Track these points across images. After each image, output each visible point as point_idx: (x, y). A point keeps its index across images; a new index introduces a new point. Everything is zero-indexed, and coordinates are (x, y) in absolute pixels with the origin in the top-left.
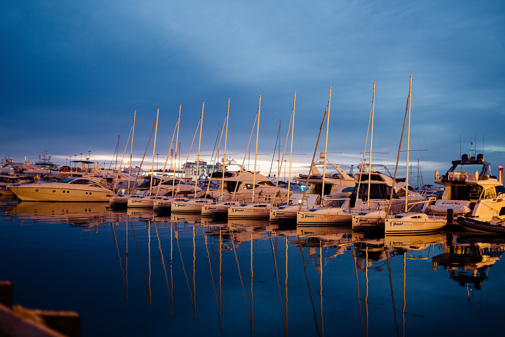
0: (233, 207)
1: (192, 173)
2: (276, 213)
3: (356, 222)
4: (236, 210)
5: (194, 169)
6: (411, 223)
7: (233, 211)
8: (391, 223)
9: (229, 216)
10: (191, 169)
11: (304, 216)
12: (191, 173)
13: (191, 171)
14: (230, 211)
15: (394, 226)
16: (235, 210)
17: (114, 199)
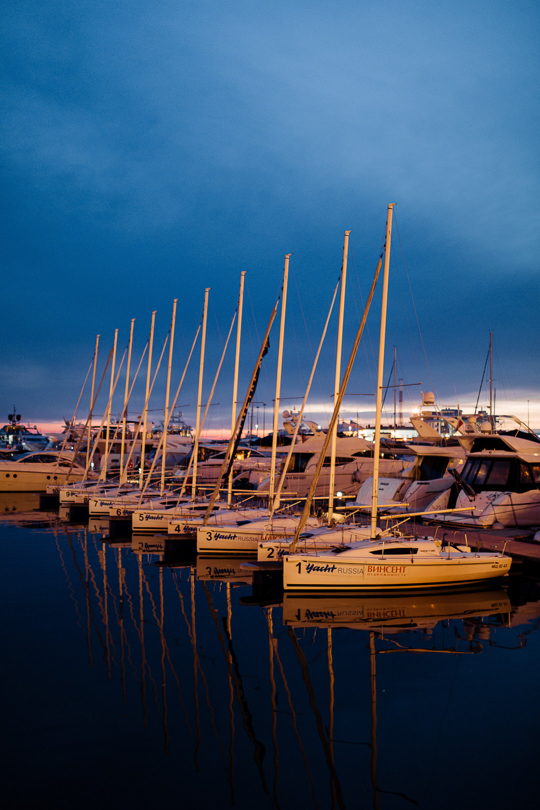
0: (142, 512)
1: (438, 430)
2: (182, 527)
3: (269, 556)
4: (147, 518)
5: (439, 423)
6: (360, 567)
7: (141, 518)
8: (299, 565)
9: (134, 528)
10: (436, 423)
11: (213, 536)
12: (436, 429)
13: (436, 426)
14: (135, 518)
15: (309, 572)
16: (144, 516)
17: (54, 490)
